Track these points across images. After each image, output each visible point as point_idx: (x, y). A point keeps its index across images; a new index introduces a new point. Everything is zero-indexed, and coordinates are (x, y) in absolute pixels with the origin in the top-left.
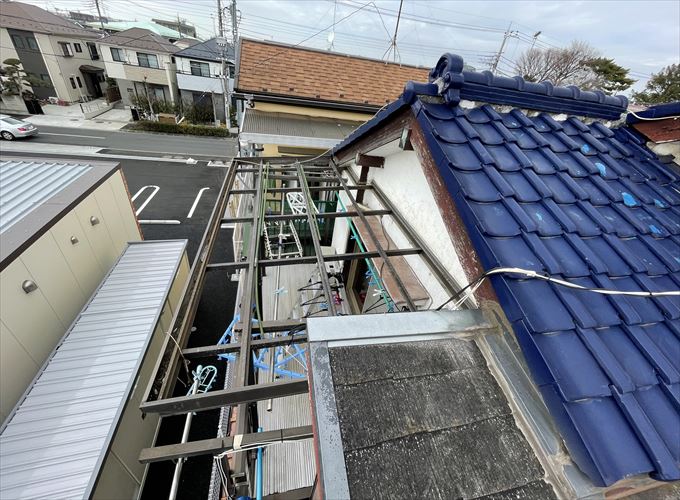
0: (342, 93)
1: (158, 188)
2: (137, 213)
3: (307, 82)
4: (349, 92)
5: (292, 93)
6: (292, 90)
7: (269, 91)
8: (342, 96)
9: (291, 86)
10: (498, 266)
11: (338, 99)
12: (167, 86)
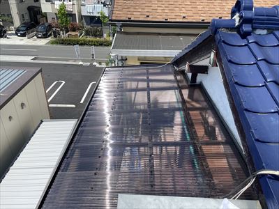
0: (184, 15)
1: (64, 82)
2: (49, 101)
3: (159, 10)
4: (190, 13)
5: (148, 19)
6: (148, 16)
7: (132, 19)
8: (184, 17)
9: (148, 14)
10: (263, 168)
11: (181, 20)
12: (75, 14)
